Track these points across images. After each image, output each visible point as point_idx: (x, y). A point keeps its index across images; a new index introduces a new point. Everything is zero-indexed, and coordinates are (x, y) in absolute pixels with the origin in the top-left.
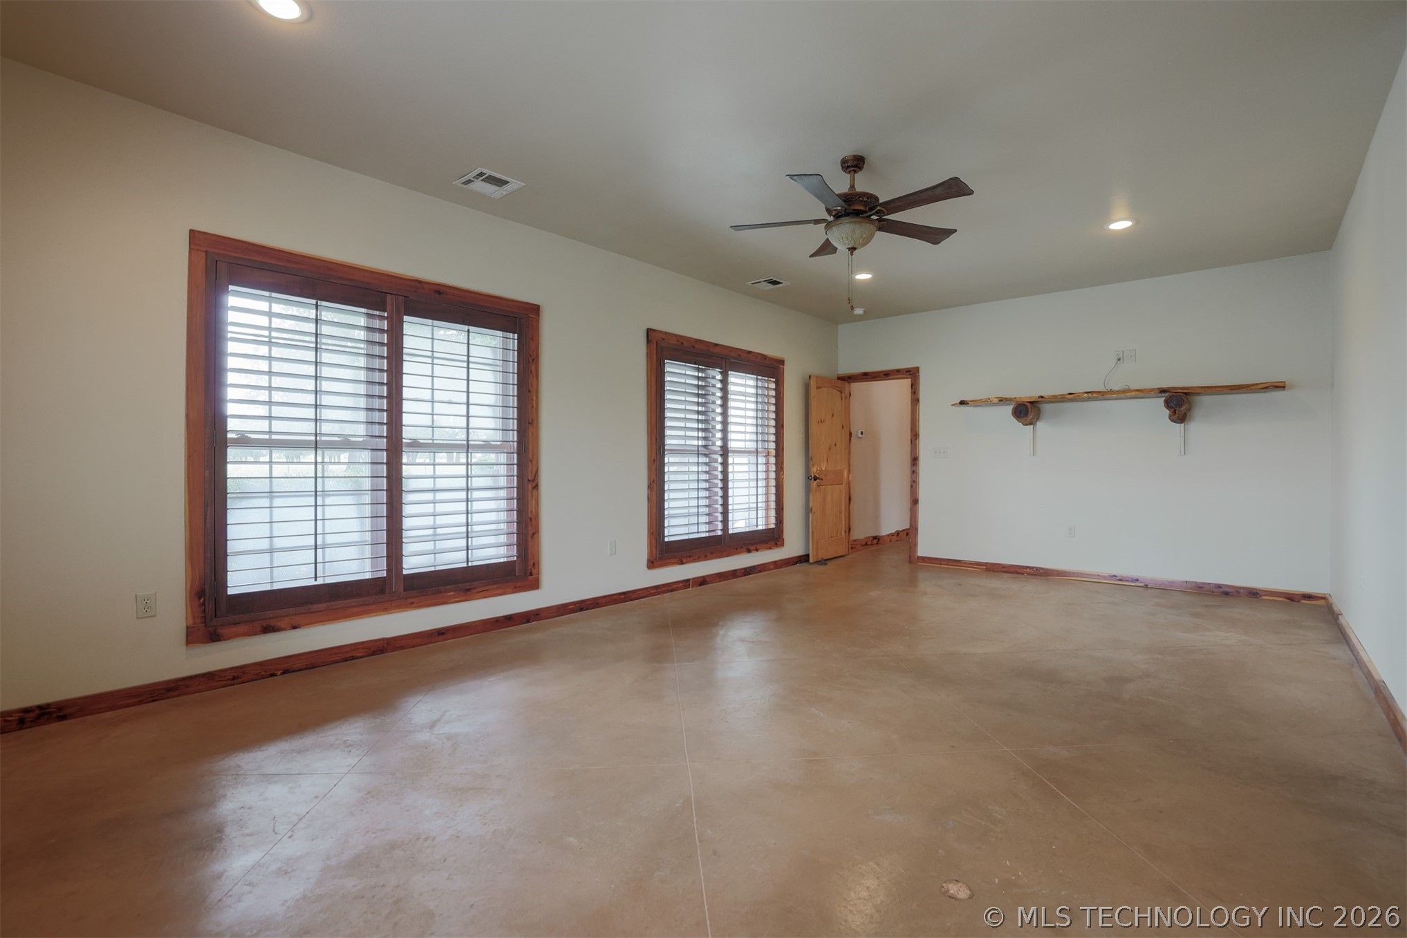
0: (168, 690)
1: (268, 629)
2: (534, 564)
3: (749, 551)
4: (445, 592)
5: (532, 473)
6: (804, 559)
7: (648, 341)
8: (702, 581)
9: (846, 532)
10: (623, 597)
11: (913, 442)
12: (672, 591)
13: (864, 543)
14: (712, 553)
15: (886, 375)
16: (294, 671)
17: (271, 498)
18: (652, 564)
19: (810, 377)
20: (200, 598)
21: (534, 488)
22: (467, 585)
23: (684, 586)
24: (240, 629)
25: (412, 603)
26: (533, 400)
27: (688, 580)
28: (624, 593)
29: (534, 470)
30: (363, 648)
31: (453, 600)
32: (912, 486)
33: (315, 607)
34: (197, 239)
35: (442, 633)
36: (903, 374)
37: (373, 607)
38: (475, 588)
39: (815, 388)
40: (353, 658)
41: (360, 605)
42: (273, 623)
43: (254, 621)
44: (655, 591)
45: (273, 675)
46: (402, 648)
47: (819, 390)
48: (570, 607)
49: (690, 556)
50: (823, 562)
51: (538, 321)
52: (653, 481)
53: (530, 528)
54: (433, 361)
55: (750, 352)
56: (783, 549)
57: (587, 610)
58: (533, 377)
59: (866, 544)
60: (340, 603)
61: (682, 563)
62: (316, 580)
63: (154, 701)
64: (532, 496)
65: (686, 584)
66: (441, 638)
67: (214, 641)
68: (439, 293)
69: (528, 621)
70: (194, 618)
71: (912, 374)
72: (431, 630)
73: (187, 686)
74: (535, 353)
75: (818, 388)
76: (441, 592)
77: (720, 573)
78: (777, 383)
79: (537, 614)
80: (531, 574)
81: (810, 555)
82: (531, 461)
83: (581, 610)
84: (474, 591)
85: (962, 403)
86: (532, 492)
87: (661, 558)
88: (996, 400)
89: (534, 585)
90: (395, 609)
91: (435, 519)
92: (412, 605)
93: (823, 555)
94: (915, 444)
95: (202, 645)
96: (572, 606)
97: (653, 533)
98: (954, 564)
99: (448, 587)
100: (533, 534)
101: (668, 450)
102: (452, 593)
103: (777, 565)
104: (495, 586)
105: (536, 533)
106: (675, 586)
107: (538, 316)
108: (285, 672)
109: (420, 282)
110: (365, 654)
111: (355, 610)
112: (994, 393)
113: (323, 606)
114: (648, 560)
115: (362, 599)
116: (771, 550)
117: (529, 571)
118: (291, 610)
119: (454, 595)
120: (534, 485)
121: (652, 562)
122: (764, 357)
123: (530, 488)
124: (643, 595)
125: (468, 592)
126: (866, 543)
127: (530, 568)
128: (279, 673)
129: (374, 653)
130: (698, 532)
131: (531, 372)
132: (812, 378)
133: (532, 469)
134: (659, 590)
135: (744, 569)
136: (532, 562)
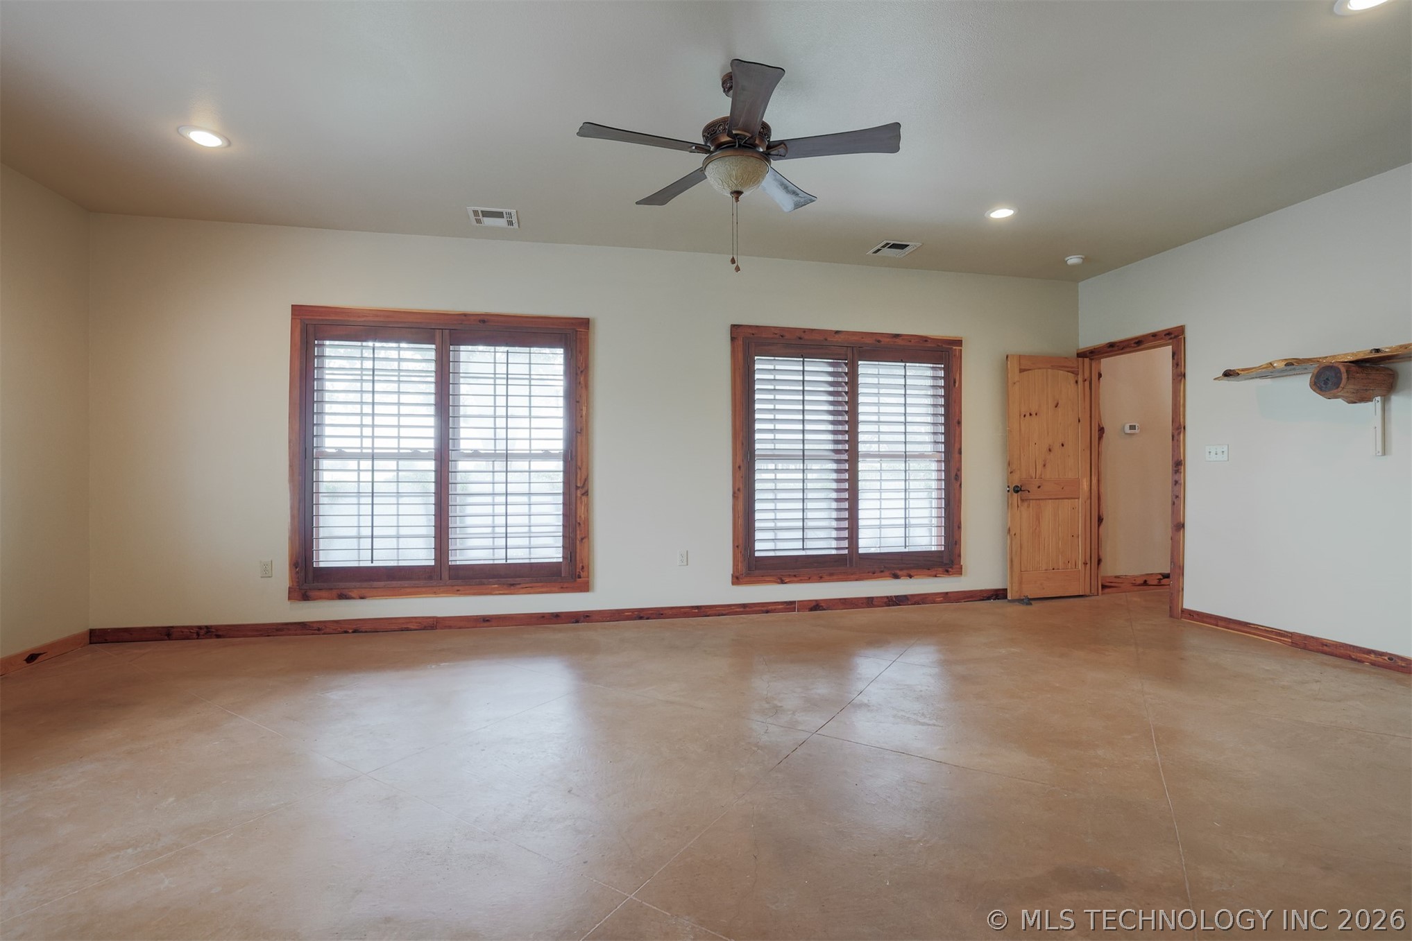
0: (277, 630)
1: (342, 597)
2: (583, 567)
3: (896, 577)
4: (488, 584)
5: (580, 479)
6: (999, 594)
7: (733, 339)
8: (816, 606)
9: (1085, 564)
10: (697, 611)
11: (1175, 439)
12: (767, 612)
13: (1141, 581)
14: (831, 574)
15: (1138, 343)
16: (362, 632)
17: (359, 497)
18: (737, 580)
19: (1007, 357)
20: (296, 568)
21: (583, 494)
22: (511, 581)
23: (785, 608)
24: (323, 593)
25: (458, 590)
26: (582, 410)
27: (794, 602)
28: (698, 607)
29: (584, 477)
30: (417, 623)
31: (497, 592)
32: (1174, 503)
33: (376, 584)
34: (297, 310)
35: (488, 621)
36: (1162, 339)
37: (424, 590)
38: (519, 584)
39: (1017, 370)
40: (408, 629)
41: (413, 587)
42: (345, 592)
43: (332, 589)
44: (742, 610)
45: (346, 632)
46: (450, 627)
47: (1022, 373)
48: (627, 614)
49: (795, 576)
50: (1028, 601)
51: (587, 334)
52: (739, 490)
53: (578, 532)
54: (495, 381)
55: (897, 336)
56: (963, 578)
57: (648, 619)
58: (582, 387)
59: (1145, 583)
60: (394, 583)
61: (783, 582)
62: (372, 562)
63: (268, 636)
64: (581, 503)
65: (790, 606)
66: (486, 624)
67: (305, 600)
68: (484, 321)
69: (577, 622)
70: (292, 581)
71: (1175, 337)
72: (477, 616)
73: (289, 629)
74: (584, 365)
75: (1021, 371)
76: (484, 584)
77: (845, 599)
78: (947, 370)
79: (587, 616)
80: (580, 577)
81: (1008, 591)
82: (580, 469)
83: (641, 618)
84: (518, 586)
85: (1228, 374)
86: (581, 498)
87: (748, 575)
88: (1282, 365)
89: (585, 587)
90: (442, 593)
91: (494, 519)
92: (459, 592)
93: (1031, 591)
94: (1178, 441)
95: (297, 602)
96: (630, 613)
97: (737, 547)
98: (1237, 627)
99: (491, 580)
100: (582, 539)
101: (759, 455)
102: (496, 586)
103: (947, 597)
104: (540, 584)
105: (586, 537)
106: (773, 607)
107: (588, 329)
108: (355, 631)
109: (465, 315)
110: (417, 628)
111: (408, 590)
112: (1278, 353)
113: (382, 584)
114: (733, 576)
115: (413, 582)
116: (936, 579)
117: (578, 573)
118: (358, 584)
119: (497, 588)
120: (583, 491)
121: (737, 578)
122: (925, 339)
123: (579, 495)
124: (724, 612)
125: (512, 587)
126: (1145, 581)
127: (578, 570)
128: (350, 631)
129: (425, 628)
130: (803, 549)
131: (580, 383)
132: (1009, 358)
133: (581, 476)
134: (747, 609)
135: (887, 597)
136: (581, 565)
